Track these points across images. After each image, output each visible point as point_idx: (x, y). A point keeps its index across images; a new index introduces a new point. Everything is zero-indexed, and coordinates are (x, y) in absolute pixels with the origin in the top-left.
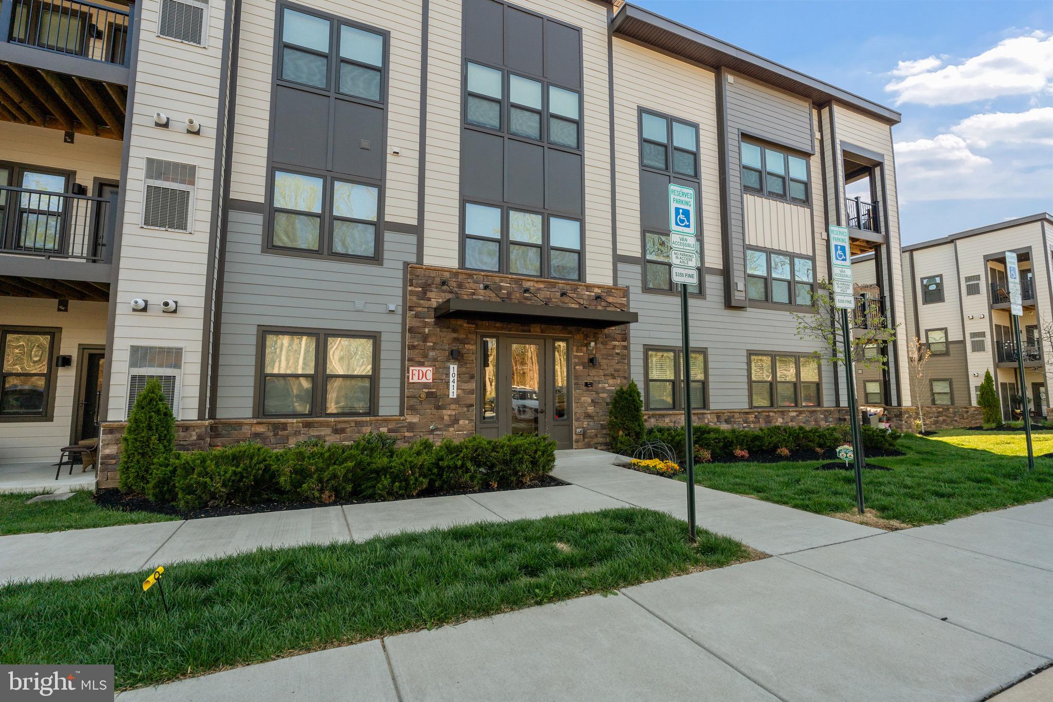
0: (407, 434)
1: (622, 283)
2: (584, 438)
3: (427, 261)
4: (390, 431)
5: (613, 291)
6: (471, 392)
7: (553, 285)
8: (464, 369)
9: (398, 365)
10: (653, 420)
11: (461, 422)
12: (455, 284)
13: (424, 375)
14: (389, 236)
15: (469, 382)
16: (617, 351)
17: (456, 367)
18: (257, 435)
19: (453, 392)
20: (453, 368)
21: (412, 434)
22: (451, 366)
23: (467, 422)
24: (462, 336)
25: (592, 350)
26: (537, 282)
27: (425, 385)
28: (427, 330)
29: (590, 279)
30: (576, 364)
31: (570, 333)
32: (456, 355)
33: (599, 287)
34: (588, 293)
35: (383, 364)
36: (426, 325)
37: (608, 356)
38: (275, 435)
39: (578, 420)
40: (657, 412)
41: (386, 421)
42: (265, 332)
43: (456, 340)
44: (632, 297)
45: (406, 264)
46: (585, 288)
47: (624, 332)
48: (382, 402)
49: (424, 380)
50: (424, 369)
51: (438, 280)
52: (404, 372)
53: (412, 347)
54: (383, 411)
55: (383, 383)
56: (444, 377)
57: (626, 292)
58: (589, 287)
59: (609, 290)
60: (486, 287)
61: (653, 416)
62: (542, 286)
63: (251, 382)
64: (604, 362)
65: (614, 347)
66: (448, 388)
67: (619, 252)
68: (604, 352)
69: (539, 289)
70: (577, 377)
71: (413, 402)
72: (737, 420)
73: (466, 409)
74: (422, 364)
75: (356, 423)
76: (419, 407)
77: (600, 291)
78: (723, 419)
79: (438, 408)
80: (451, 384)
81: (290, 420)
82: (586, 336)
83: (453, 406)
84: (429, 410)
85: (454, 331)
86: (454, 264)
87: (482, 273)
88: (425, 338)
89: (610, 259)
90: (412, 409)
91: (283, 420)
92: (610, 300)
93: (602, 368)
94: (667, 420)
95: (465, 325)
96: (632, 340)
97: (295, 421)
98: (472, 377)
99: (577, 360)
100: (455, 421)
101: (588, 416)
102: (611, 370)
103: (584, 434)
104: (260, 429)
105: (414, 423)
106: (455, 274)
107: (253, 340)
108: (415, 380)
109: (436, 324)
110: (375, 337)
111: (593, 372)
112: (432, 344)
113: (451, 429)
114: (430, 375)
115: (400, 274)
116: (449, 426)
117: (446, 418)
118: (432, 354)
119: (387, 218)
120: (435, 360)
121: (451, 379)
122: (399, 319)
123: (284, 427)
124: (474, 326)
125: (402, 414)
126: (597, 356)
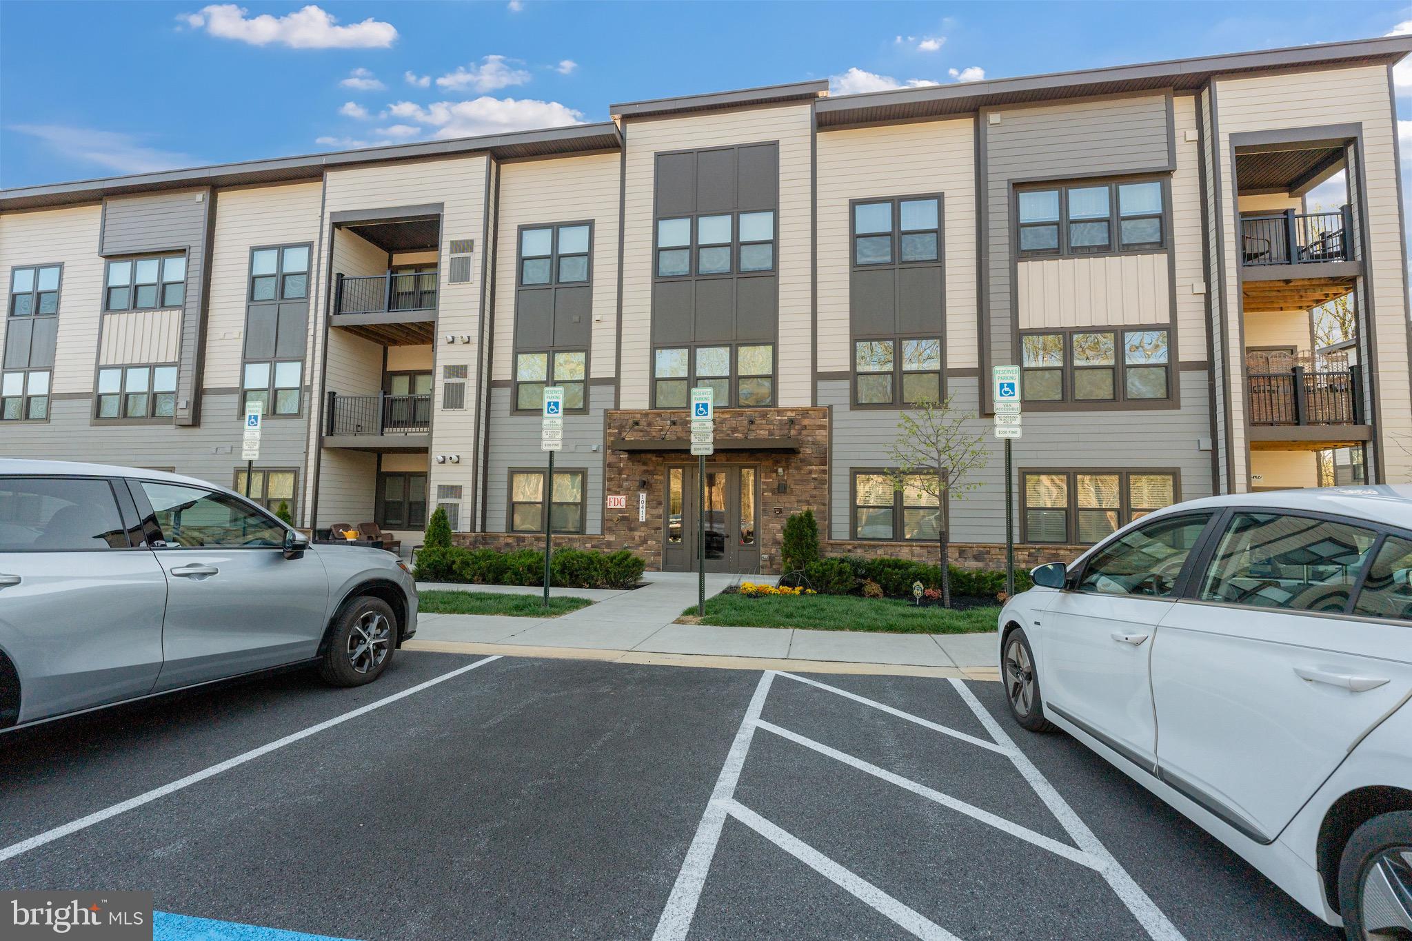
0: (606, 550)
1: (822, 402)
2: (772, 565)
3: (624, 406)
4: (593, 547)
5: (810, 412)
6: (659, 517)
7: (740, 414)
8: (652, 497)
9: (600, 494)
10: (859, 551)
11: (649, 542)
12: (645, 424)
13: (619, 502)
14: (593, 390)
15: (657, 507)
16: (814, 476)
17: (645, 495)
18: (507, 544)
19: (643, 517)
20: (643, 496)
21: (609, 550)
22: (641, 495)
23: (654, 543)
24: (651, 468)
25: (784, 475)
26: (723, 413)
27: (620, 511)
28: (622, 465)
29: (783, 403)
30: (765, 491)
31: (757, 459)
32: (644, 485)
33: (792, 410)
34: (779, 418)
35: (589, 494)
36: (621, 460)
37: (802, 482)
38: (518, 545)
39: (765, 546)
40: (865, 542)
41: (591, 538)
42: (513, 472)
43: (646, 472)
44: (835, 416)
45: (606, 411)
46: (776, 413)
47: (822, 456)
48: (588, 524)
49: (619, 507)
50: (619, 497)
51: (631, 421)
52: (604, 499)
53: (610, 479)
54: (589, 531)
55: (589, 509)
56: (635, 504)
57: (828, 412)
58: (781, 412)
59: (805, 413)
60: (674, 423)
61: (860, 546)
62: (727, 416)
63: (504, 507)
64: (797, 488)
65: (810, 472)
66: (638, 513)
67: (819, 370)
68: (798, 477)
69: (725, 419)
70: (765, 504)
71: (610, 524)
72: (994, 557)
73: (653, 531)
74: (618, 493)
75: (569, 538)
76: (614, 529)
77: (793, 414)
78: (969, 554)
79: (631, 530)
80: (641, 510)
81: (526, 535)
82: (776, 462)
83: (642, 529)
84: (623, 532)
85: (645, 464)
86: (645, 406)
87: (669, 411)
88: (620, 472)
89: (809, 378)
90: (610, 530)
91: (522, 535)
92: (806, 422)
93: (794, 493)
94: (880, 552)
95: (654, 458)
96: (834, 463)
97: (529, 535)
98: (660, 504)
99: (765, 487)
100: (644, 541)
101: (776, 542)
102: (806, 497)
103: (771, 559)
104: (510, 540)
105: (611, 542)
106: (646, 415)
107: (505, 478)
108: (612, 507)
109: (629, 459)
110: (583, 472)
111: (784, 498)
112: (625, 476)
113: (641, 548)
114: (623, 502)
115: (602, 420)
116: (641, 545)
117: (637, 538)
118: (625, 484)
119: (592, 376)
120: (628, 489)
121: (641, 505)
122: (600, 456)
123: (523, 540)
124: (661, 459)
125: (603, 534)
126: (788, 483)
